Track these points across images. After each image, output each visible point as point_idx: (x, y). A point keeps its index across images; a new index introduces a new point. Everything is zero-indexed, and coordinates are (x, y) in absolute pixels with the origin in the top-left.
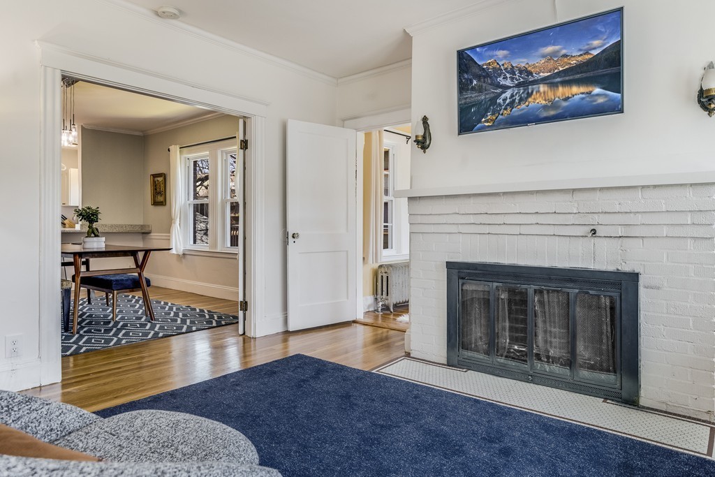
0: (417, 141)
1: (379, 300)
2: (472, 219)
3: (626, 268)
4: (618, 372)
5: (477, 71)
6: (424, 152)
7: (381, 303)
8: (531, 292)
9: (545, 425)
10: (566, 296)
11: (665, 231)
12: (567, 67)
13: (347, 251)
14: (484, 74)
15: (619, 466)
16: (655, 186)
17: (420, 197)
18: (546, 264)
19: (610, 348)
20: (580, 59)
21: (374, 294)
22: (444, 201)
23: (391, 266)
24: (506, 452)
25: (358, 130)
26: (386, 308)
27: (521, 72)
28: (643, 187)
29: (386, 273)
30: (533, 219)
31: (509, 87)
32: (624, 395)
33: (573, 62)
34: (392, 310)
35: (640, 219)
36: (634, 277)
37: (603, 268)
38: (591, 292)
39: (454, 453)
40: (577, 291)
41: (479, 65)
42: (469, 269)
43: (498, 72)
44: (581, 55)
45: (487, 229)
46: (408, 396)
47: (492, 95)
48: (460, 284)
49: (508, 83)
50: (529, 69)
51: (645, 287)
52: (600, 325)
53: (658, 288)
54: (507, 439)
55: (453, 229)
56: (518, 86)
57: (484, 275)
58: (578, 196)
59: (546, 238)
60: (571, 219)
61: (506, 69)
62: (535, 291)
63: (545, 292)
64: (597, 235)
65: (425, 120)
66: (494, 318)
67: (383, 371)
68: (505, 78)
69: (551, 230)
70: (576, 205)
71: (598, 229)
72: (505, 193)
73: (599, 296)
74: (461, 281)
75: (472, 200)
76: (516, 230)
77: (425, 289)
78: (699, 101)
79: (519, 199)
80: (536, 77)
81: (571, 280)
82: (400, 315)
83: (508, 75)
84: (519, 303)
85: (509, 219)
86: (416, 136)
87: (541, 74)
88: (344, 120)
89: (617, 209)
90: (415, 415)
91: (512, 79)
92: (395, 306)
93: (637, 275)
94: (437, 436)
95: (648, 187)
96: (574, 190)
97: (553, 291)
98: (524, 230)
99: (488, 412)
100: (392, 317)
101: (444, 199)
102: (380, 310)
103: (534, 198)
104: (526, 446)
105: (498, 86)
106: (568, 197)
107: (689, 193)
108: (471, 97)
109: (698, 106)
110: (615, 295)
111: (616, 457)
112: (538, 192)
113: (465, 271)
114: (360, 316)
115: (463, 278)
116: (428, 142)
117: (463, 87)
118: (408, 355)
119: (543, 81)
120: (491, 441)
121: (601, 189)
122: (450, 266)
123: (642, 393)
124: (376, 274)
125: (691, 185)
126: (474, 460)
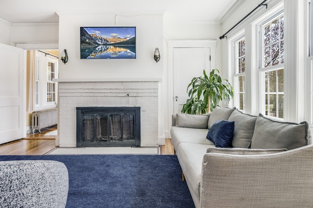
0: (62, 59)
1: (33, 128)
2: (87, 91)
3: (137, 106)
4: (135, 139)
5: (88, 36)
6: (65, 64)
7: (34, 129)
8: (109, 116)
9: (117, 157)
10: (120, 116)
11: (147, 94)
12: (120, 42)
13: (19, 106)
14: (91, 38)
15: (139, 161)
16: (145, 82)
17: (64, 82)
18: (113, 106)
19: (133, 131)
20: (123, 40)
21: (29, 126)
22: (75, 84)
23: (39, 112)
24: (108, 166)
25: (24, 49)
26: (37, 131)
27: (104, 40)
28: (142, 82)
29: (37, 115)
30: (109, 91)
31: (100, 45)
32: (137, 144)
33: (122, 41)
34: (40, 132)
35: (141, 91)
36: (139, 108)
37: (131, 106)
38: (127, 114)
39: (92, 170)
40: (123, 114)
41: (89, 35)
42: (85, 110)
43: (96, 38)
44: (124, 39)
45: (92, 95)
46: (66, 159)
47: (94, 46)
48: (82, 115)
49: (100, 43)
50: (107, 40)
51: (142, 111)
52: (130, 124)
53: (145, 111)
54: (107, 163)
55: (79, 95)
56: (104, 45)
57: (91, 111)
58: (124, 84)
59: (113, 97)
60: (121, 91)
61: (99, 38)
62: (110, 115)
63: (113, 115)
64: (129, 96)
65: (65, 51)
66: (95, 126)
67: (50, 154)
68: (99, 41)
69: (115, 95)
70: (123, 86)
71: (129, 94)
72: (99, 82)
73: (129, 115)
74: (82, 114)
75: (87, 84)
76: (103, 95)
77: (66, 119)
78: (154, 58)
79: (104, 84)
80: (110, 43)
81: (122, 111)
82: (45, 134)
83: (100, 40)
84: (104, 120)
85: (101, 91)
86: (62, 57)
87: (111, 42)
88: (16, 44)
89: (135, 88)
90: (72, 164)
91: (101, 42)
92: (42, 130)
93: (140, 108)
94: (84, 167)
95: (143, 82)
96: (122, 82)
97: (116, 115)
98: (106, 95)
99: (98, 157)
100: (40, 134)
101: (75, 83)
102: (34, 132)
103: (110, 84)
104: (113, 163)
105: (97, 43)
106: (120, 84)
107: (153, 84)
108: (86, 46)
109: (154, 59)
110: (134, 114)
111: (138, 159)
112: (111, 82)
113: (84, 110)
114: (25, 136)
115: (83, 113)
116: (67, 60)
117: (82, 42)
118: (58, 147)
119: (112, 44)
120: (102, 164)
121: (130, 82)
122: (78, 109)
123: (141, 143)
124: (31, 116)
125: (153, 82)
126: (99, 170)
